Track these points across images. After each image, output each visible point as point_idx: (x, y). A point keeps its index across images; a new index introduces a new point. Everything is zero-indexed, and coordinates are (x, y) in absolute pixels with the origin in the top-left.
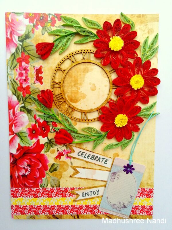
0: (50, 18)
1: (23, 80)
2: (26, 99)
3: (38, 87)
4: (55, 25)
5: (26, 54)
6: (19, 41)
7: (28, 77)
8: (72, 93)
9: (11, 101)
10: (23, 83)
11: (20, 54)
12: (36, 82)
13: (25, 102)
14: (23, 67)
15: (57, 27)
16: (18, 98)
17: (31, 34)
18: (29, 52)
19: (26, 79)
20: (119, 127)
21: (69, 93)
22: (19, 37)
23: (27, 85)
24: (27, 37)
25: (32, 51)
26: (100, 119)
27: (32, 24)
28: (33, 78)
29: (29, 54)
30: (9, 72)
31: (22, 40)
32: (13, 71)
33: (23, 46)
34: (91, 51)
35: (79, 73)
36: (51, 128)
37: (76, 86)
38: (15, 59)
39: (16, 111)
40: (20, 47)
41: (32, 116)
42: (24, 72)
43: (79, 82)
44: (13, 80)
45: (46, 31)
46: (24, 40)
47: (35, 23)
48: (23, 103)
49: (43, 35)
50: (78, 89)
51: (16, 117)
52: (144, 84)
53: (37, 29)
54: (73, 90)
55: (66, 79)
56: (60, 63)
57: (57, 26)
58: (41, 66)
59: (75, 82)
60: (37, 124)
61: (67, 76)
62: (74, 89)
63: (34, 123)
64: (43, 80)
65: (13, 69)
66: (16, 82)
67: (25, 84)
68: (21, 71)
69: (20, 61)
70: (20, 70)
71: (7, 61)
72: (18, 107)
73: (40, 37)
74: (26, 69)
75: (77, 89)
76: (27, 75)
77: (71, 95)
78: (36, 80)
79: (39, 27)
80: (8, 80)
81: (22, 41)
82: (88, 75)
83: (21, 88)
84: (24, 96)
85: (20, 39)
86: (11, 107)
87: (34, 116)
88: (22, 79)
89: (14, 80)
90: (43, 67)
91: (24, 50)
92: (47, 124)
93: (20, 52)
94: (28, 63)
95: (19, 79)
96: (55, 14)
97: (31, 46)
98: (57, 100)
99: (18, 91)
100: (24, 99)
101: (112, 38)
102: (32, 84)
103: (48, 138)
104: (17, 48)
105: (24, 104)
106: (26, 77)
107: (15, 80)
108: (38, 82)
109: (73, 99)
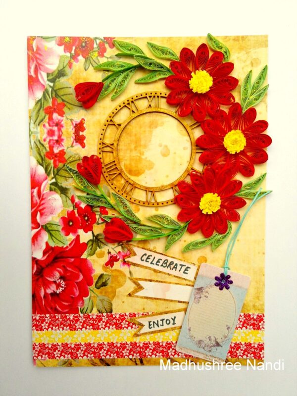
0: (97, 44)
1: (55, 142)
2: (60, 170)
3: (78, 151)
4: (105, 54)
5: (59, 101)
6: (48, 80)
7: (62, 137)
8: (131, 160)
9: (35, 175)
10: (55, 145)
11: (50, 101)
12: (75, 143)
13: (57, 176)
14: (54, 121)
15: (108, 58)
16: (46, 170)
17: (67, 70)
18: (64, 98)
19: (59, 140)
20: (207, 213)
21: (126, 160)
22: (48, 75)
23: (60, 149)
24: (61, 74)
25: (68, 96)
26: (176, 201)
27: (68, 54)
28: (70, 138)
29: (63, 101)
30: (32, 130)
31: (53, 78)
32: (39, 128)
33: (55, 89)
34: (161, 94)
35: (143, 129)
36: (97, 217)
37: (138, 149)
38: (42, 108)
39: (43, 191)
40: (50, 90)
41: (67, 198)
42: (55, 128)
43: (142, 143)
44: (39, 141)
45: (91, 65)
46: (56, 79)
47: (73, 52)
48: (55, 177)
49: (86, 70)
50: (140, 154)
51: (43, 199)
52: (245, 145)
53: (77, 61)
54: (133, 156)
55: (121, 139)
56: (113, 113)
57: (108, 56)
58: (83, 119)
59: (136, 143)
60: (76, 211)
61: (124, 135)
62: (135, 154)
63: (71, 209)
64: (85, 141)
65: (39, 125)
66: (43, 145)
67: (58, 147)
68: (51, 128)
69: (49, 112)
70: (50, 125)
71: (29, 112)
72: (46, 185)
73: (81, 74)
74: (59, 125)
75: (139, 155)
76: (61, 133)
77: (130, 164)
78: (75, 141)
79: (80, 58)
80: (30, 142)
81: (53, 81)
82: (157, 132)
83: (50, 154)
84: (55, 166)
85: (50, 77)
86: (35, 183)
87: (70, 198)
88: (53, 140)
89: (41, 141)
90: (86, 119)
91: (57, 95)
92: (92, 210)
93: (50, 98)
94: (61, 114)
95: (48, 140)
96: (105, 38)
97: (67, 88)
98: (108, 172)
99: (47, 159)
100: (56, 172)
101: (195, 73)
102: (68, 148)
103: (93, 233)
104: (46, 92)
105: (56, 180)
106: (60, 136)
107: (42, 142)
108: (77, 144)
109: (134, 169)
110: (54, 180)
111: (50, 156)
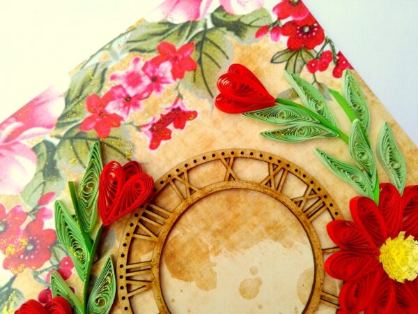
0: (323, 48)
1: (124, 95)
2: (81, 138)
3: (137, 143)
4: (318, 73)
5: (194, 56)
6: (212, 15)
7: (141, 102)
8: (192, 240)
9: (42, 103)
10: (118, 100)
11: (184, 42)
12: (147, 129)
13: (68, 142)
14: (157, 70)
15: (315, 81)
16: (63, 116)
17: (251, 33)
18: (205, 59)
19: (133, 100)
22: (221, 9)
23: (119, 113)
24: (238, 28)
25: (213, 64)
27: (274, 18)
28: (151, 115)
29: (200, 61)
30: (115, 45)
31: (221, 21)
32: (126, 54)
33: (207, 36)
34: (332, 205)
35: (255, 220)
36: (47, 265)
37: (219, 238)
38: (161, 37)
39: (24, 138)
40: (200, 29)
41: (42, 187)
42: (147, 81)
43: (234, 237)
44: (105, 70)
45: (285, 63)
46: (222, 26)
47: (283, 22)
48: (63, 139)
49: (272, 61)
50: (214, 248)
51: (8, 148)
53: (276, 39)
54: (201, 241)
55: (212, 198)
56: (242, 153)
57: (319, 80)
58: (195, 114)
59: (226, 227)
60: (29, 219)
61: (223, 196)
62: (206, 239)
63: (27, 208)
64: (163, 143)
65: (131, 51)
66: (102, 81)
67: (119, 108)
68: (142, 73)
69: (167, 52)
70: (144, 69)
71: (140, 21)
72: (39, 134)
73: (260, 59)
74: (157, 82)
75: (210, 247)
76: (145, 95)
77: (184, 246)
78: (150, 127)
79: (284, 40)
80: (92, 57)
81: (218, 23)
82: (270, 247)
83: (96, 105)
84: (84, 126)
85: (219, 16)
86: (28, 115)
87: (47, 191)
88: (124, 90)
89: (107, 72)
90: (197, 118)
91: (200, 45)
92: (52, 246)
93: (187, 37)
94: (177, 74)
95: (117, 83)
96: (340, 54)
97: (223, 52)
99: (83, 105)
100: (74, 134)
102: (131, 123)
103: (13, 279)
104: (192, 24)
105: (60, 144)
106: (139, 97)
107: (107, 76)
108: (150, 134)
109: (180, 258)
110: (56, 142)
111: (93, 104)
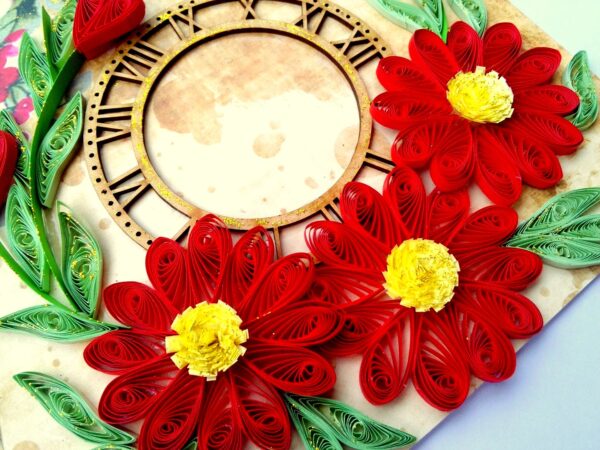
8: (192, 88)
21: (184, 78)
34: (384, 49)
35: (281, 68)
37: (230, 86)
41: (13, 24)
43: (251, 86)
50: (222, 97)
54: (204, 88)
59: (240, 74)
62: (212, 87)
75: (217, 95)
77: (180, 93)
82: (298, 96)
98: (126, 58)
109: (174, 107)
